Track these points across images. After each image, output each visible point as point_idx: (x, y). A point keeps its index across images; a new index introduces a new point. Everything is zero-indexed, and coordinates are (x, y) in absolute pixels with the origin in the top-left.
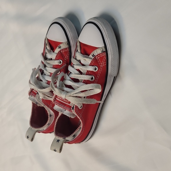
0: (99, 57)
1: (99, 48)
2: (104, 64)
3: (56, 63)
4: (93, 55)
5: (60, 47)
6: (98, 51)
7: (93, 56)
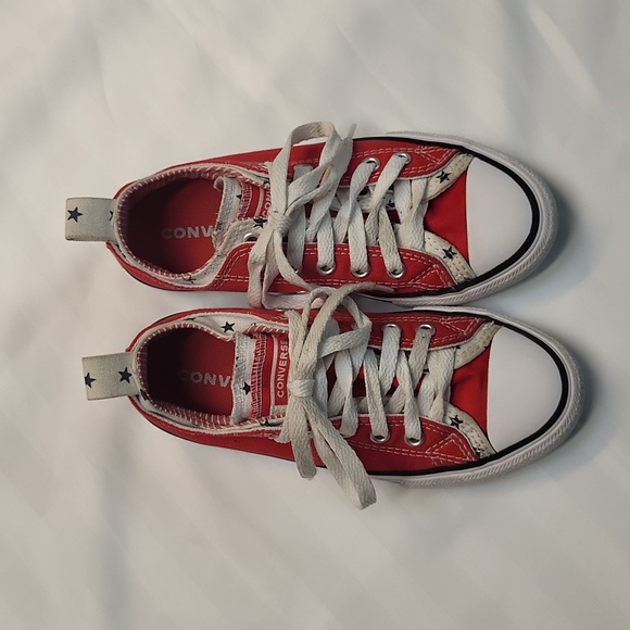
0: (457, 440)
1: (486, 436)
2: (438, 461)
3: (392, 261)
4: (456, 419)
5: (449, 254)
6: (474, 434)
7: (456, 422)
